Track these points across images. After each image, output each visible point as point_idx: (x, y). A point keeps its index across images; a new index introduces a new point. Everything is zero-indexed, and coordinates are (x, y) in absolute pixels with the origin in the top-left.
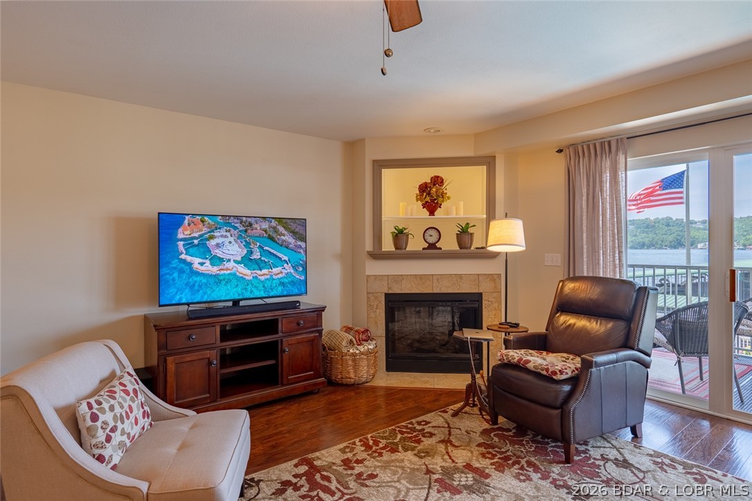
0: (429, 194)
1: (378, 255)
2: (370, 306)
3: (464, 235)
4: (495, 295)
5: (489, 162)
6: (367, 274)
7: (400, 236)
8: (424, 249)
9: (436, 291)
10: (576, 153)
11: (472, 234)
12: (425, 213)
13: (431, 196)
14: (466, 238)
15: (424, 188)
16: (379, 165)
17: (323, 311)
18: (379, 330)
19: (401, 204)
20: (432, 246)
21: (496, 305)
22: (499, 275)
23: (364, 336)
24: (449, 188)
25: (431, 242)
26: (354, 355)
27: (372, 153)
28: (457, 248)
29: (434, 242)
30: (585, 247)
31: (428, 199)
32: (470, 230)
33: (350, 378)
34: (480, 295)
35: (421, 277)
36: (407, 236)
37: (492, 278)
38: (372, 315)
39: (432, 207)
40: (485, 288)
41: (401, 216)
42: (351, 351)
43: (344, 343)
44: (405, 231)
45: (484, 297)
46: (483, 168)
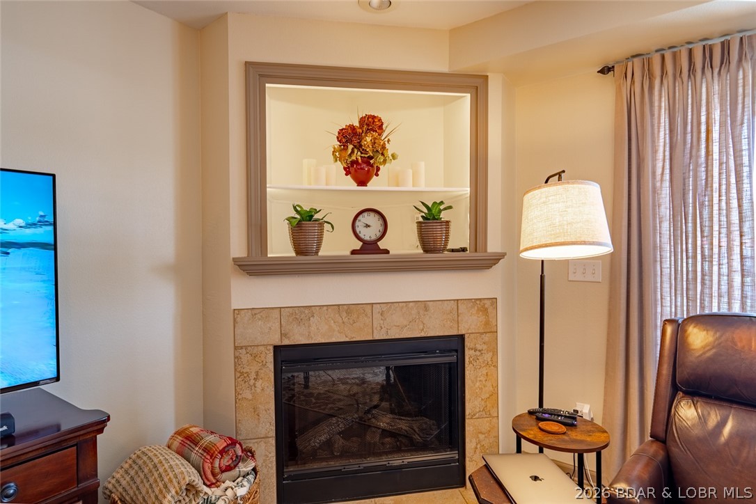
0: (359, 147)
1: (257, 265)
2: (241, 375)
3: (432, 225)
4: (486, 337)
5: (476, 85)
6: (235, 306)
7: (305, 226)
8: (354, 252)
9: (378, 336)
10: (647, 70)
11: (447, 222)
12: (349, 184)
13: (362, 151)
14: (438, 229)
15: (349, 137)
16: (259, 73)
17: (101, 431)
18: (263, 423)
19: (305, 161)
20: (370, 247)
21: (488, 356)
22: (494, 300)
24: (396, 138)
25: (367, 238)
27: (242, 46)
28: (419, 250)
29: (374, 238)
31: (357, 155)
32: (444, 216)
34: (461, 338)
35: (349, 308)
36: (321, 225)
37: (485, 306)
38: (247, 394)
39: (362, 170)
40: (468, 325)
41: (306, 185)
44: (316, 216)
45: (468, 343)
46: (467, 98)
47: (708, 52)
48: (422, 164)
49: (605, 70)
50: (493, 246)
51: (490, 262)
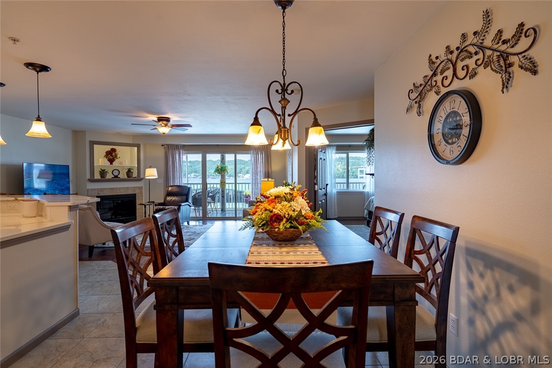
1: (92, 180)
3: (129, 172)
4: (141, 194)
5: (138, 146)
6: (88, 188)
7: (103, 173)
8: (113, 178)
9: (118, 194)
10: (168, 147)
12: (109, 163)
13: (111, 156)
14: (130, 173)
15: (108, 153)
16: (93, 143)
19: (100, 159)
20: (116, 177)
21: (141, 197)
22: (142, 187)
24: (119, 154)
25: (115, 175)
27: (89, 138)
28: (126, 177)
29: (117, 175)
32: (132, 171)
34: (135, 194)
35: (112, 189)
36: (106, 172)
37: (140, 188)
39: (111, 161)
40: (137, 192)
41: (100, 164)
44: (104, 171)
45: (137, 195)
46: (135, 148)
47: (176, 146)
48: (127, 161)
49: (162, 146)
50: (142, 177)
51: (141, 179)
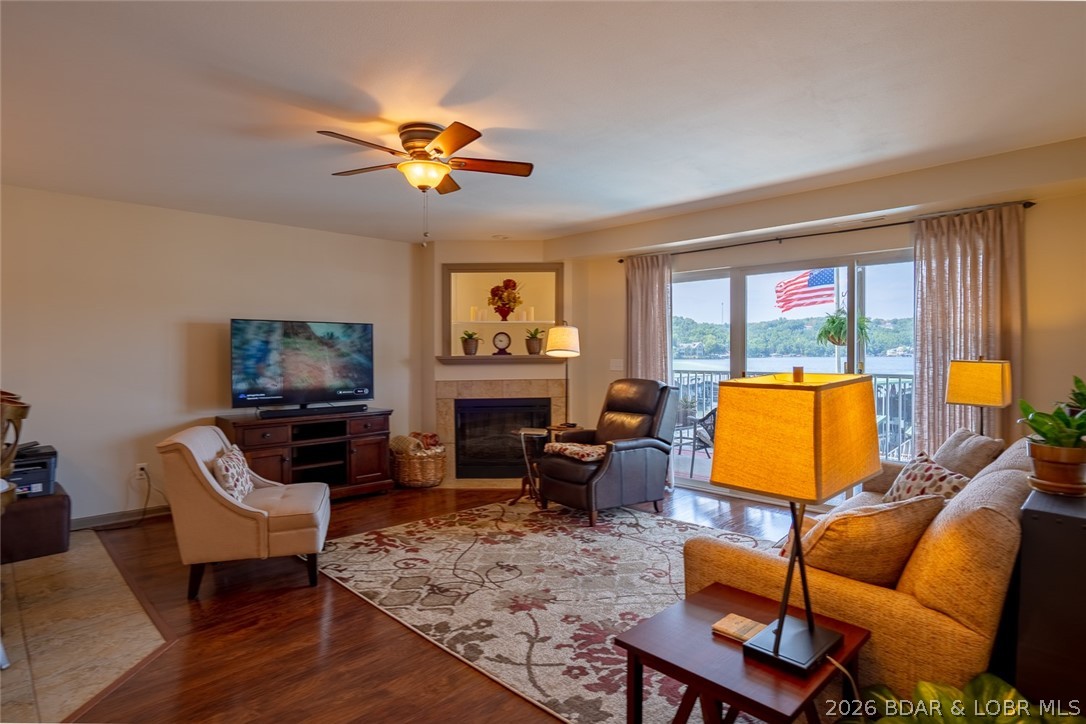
0: (501, 298)
1: (447, 360)
2: (439, 413)
3: (533, 341)
4: (563, 400)
5: (558, 268)
6: (436, 380)
7: (469, 341)
8: (494, 354)
9: (505, 397)
10: (633, 264)
11: (541, 340)
12: (498, 317)
13: (503, 301)
14: (535, 344)
15: (496, 292)
16: (449, 269)
17: (391, 414)
18: (450, 436)
19: (472, 308)
20: (502, 351)
21: (564, 410)
22: (561, 380)
23: (432, 440)
24: (520, 292)
25: (501, 347)
26: (421, 458)
27: (441, 257)
28: (527, 354)
29: (504, 347)
30: (640, 352)
31: (500, 304)
32: (539, 336)
33: (418, 481)
34: (549, 399)
35: (491, 382)
36: (477, 341)
37: (562, 383)
38: (442, 421)
39: (504, 312)
40: (554, 393)
41: (472, 320)
42: (419, 454)
43: (411, 447)
44: (475, 336)
45: (553, 402)
46: (552, 275)
47: (652, 258)
